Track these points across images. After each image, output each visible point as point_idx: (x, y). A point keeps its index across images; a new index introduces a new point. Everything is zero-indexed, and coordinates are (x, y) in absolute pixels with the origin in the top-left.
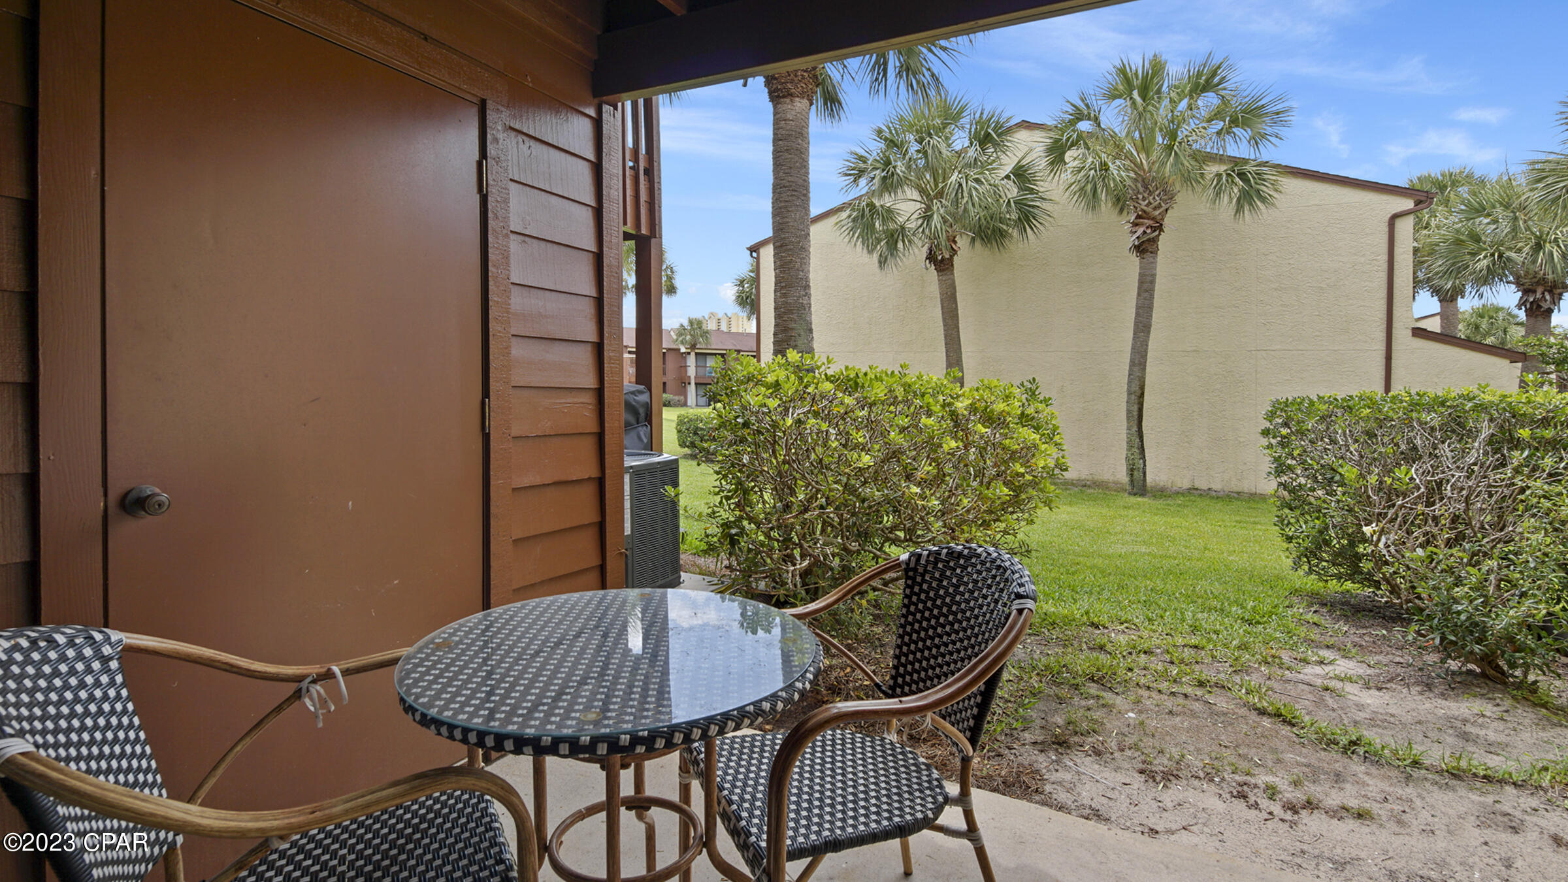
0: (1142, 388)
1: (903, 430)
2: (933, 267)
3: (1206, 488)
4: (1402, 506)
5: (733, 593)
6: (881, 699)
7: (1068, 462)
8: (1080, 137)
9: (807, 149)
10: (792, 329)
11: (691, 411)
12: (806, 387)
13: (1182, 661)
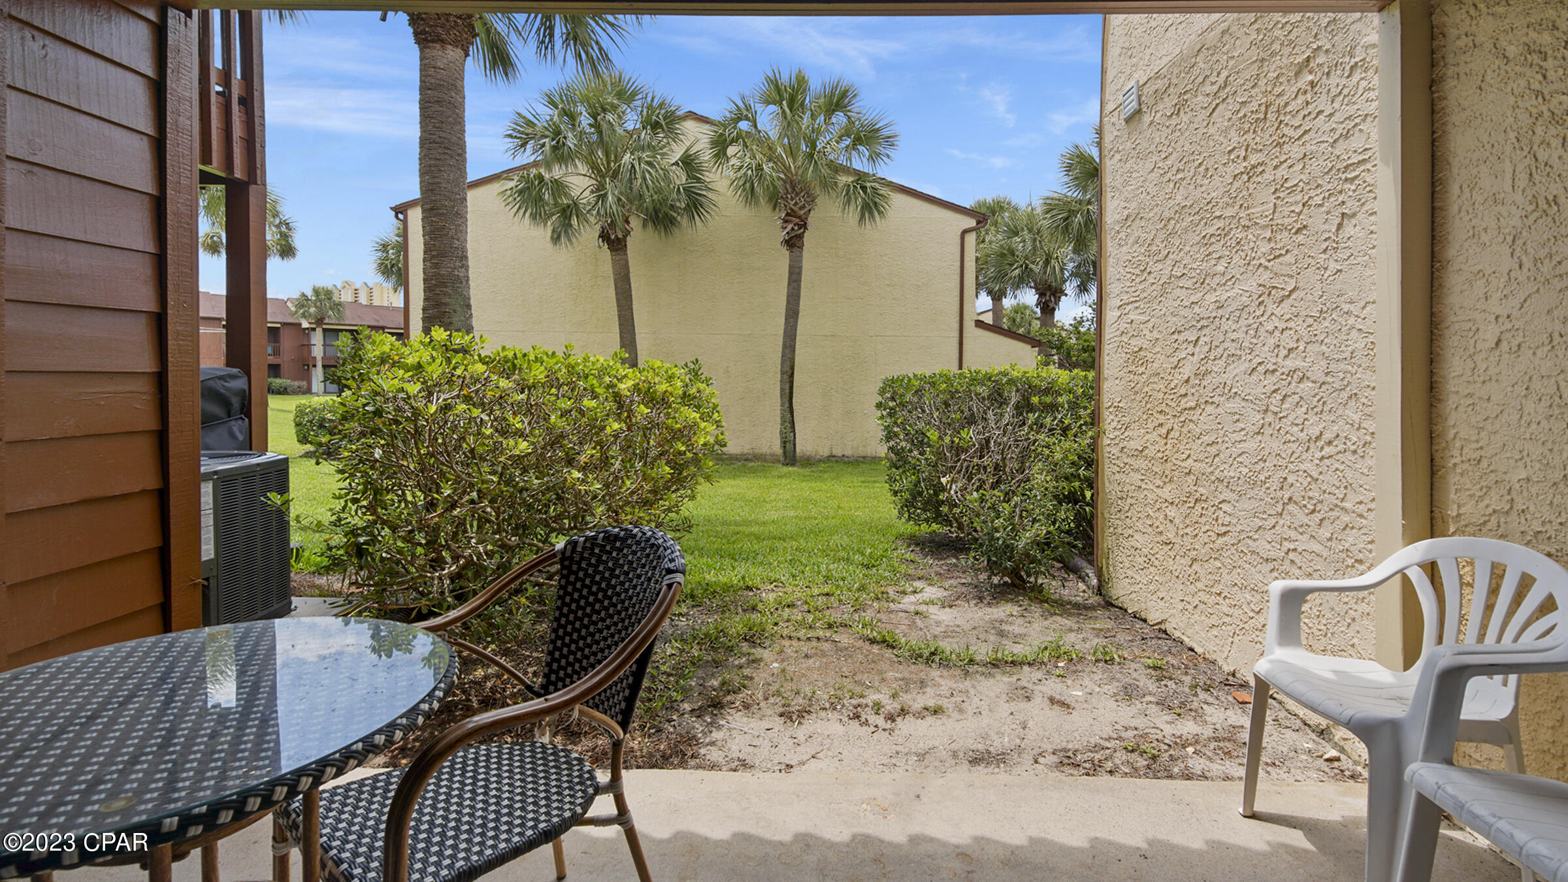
0: (792, 368)
1: (565, 413)
2: (606, 246)
3: (840, 455)
4: (965, 460)
5: (360, 614)
6: (532, 699)
7: (727, 437)
8: (739, 136)
9: (462, 104)
10: (446, 304)
11: (316, 399)
12: (455, 368)
13: (817, 609)
